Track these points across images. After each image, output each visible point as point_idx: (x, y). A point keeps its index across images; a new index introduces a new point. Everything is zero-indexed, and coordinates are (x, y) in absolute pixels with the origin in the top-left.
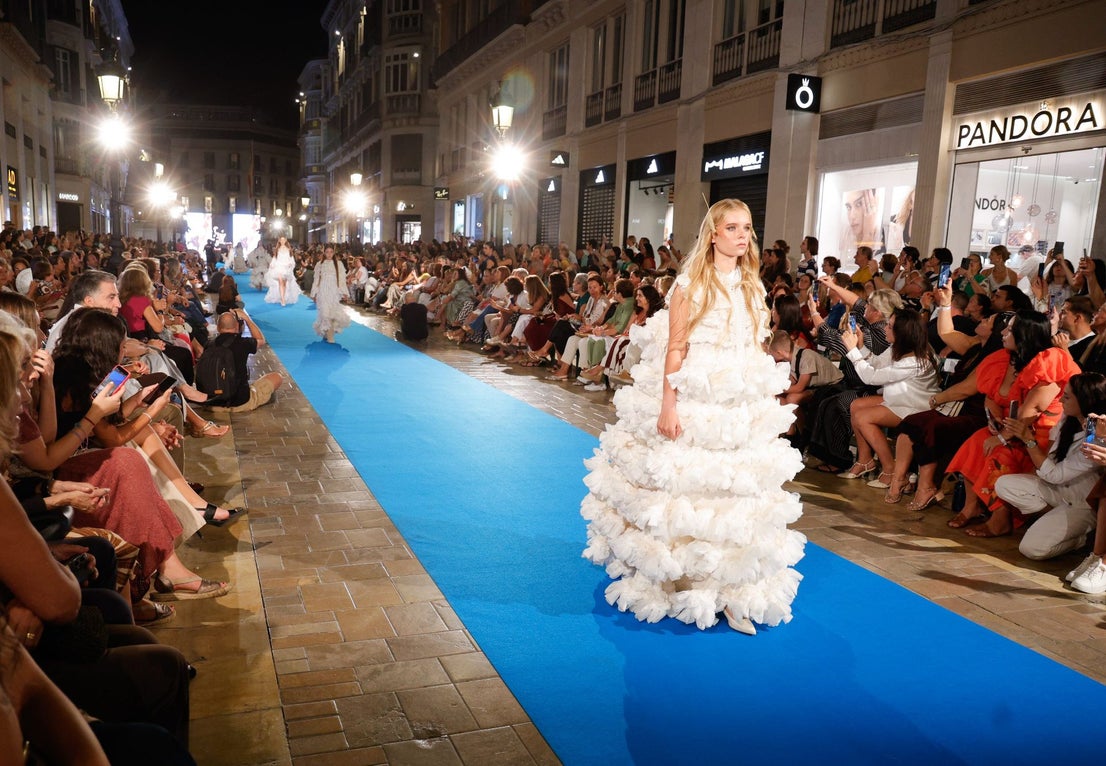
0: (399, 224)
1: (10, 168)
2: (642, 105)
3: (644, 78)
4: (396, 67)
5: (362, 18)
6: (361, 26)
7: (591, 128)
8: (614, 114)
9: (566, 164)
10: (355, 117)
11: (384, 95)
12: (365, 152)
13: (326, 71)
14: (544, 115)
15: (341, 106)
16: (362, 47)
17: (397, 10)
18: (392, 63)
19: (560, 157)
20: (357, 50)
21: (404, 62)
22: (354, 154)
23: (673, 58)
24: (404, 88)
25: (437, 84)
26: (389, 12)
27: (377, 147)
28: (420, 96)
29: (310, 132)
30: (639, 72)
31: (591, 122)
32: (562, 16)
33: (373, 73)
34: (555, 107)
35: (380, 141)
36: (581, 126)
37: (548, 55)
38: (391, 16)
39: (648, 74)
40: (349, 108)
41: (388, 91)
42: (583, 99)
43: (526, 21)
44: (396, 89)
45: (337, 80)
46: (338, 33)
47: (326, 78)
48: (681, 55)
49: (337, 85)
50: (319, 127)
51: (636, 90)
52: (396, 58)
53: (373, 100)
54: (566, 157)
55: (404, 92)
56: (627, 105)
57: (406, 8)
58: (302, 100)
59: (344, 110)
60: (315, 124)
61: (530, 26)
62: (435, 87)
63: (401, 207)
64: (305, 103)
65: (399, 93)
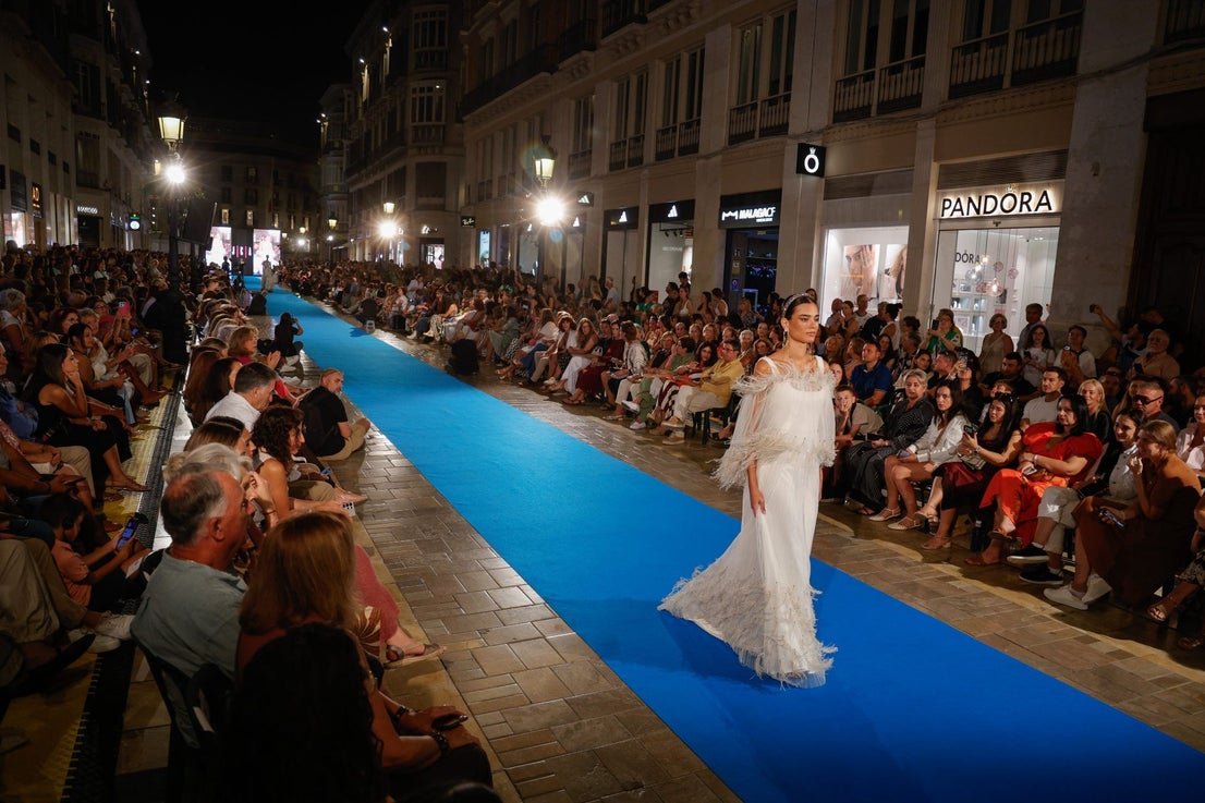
0: (423, 246)
1: (35, 185)
2: (662, 156)
3: (664, 131)
4: (422, 99)
5: (388, 50)
6: (387, 56)
7: (613, 173)
8: (637, 162)
9: (592, 203)
10: (379, 144)
11: (409, 124)
12: (389, 176)
13: (349, 96)
14: (570, 156)
15: (365, 130)
16: (387, 77)
17: (424, 45)
18: (418, 95)
19: (585, 197)
20: (382, 79)
21: (429, 94)
22: (378, 177)
23: (691, 117)
24: (429, 119)
25: (464, 119)
26: (416, 47)
27: (402, 173)
28: (444, 127)
29: (332, 153)
30: (660, 126)
31: (615, 166)
32: (587, 68)
33: (398, 102)
34: (580, 150)
35: (405, 167)
36: (606, 170)
37: (573, 103)
38: (417, 50)
39: (668, 129)
40: (373, 134)
41: (414, 121)
42: (607, 146)
43: (552, 70)
44: (421, 120)
45: (360, 105)
46: (362, 61)
47: (349, 103)
48: (699, 114)
49: (360, 111)
50: (341, 148)
51: (657, 142)
52: (422, 90)
53: (398, 129)
54: (591, 199)
55: (430, 123)
56: (649, 154)
57: (432, 44)
58: (324, 121)
59: (368, 134)
60: (337, 145)
61: (556, 75)
62: (462, 122)
63: (425, 230)
64: (326, 124)
65: (425, 123)
